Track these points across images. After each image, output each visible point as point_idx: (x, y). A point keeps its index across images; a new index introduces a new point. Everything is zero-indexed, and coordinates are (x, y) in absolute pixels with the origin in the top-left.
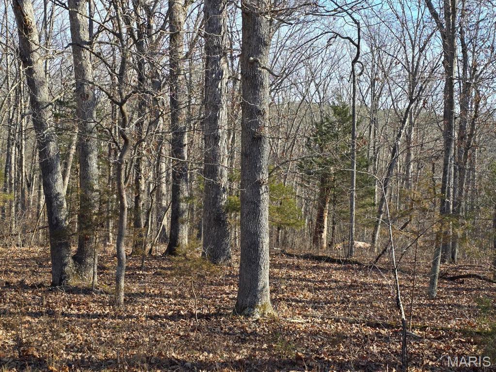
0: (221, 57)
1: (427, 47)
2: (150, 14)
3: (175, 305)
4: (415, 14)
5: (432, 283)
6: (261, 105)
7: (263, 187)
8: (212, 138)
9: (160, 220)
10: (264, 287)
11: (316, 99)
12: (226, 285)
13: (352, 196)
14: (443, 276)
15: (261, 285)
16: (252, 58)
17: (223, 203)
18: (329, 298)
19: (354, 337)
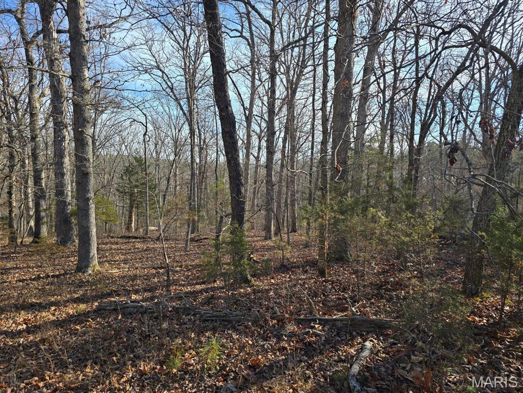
0: (64, 128)
1: (182, 129)
2: (16, 101)
3: (37, 271)
4: (175, 113)
5: (187, 244)
6: (87, 155)
7: (91, 201)
8: (60, 174)
9: (28, 223)
10: (93, 256)
11: (126, 153)
12: (72, 257)
13: (146, 204)
14: (192, 240)
15: (92, 254)
16: (80, 129)
17: (69, 211)
18: (133, 257)
19: (145, 276)
